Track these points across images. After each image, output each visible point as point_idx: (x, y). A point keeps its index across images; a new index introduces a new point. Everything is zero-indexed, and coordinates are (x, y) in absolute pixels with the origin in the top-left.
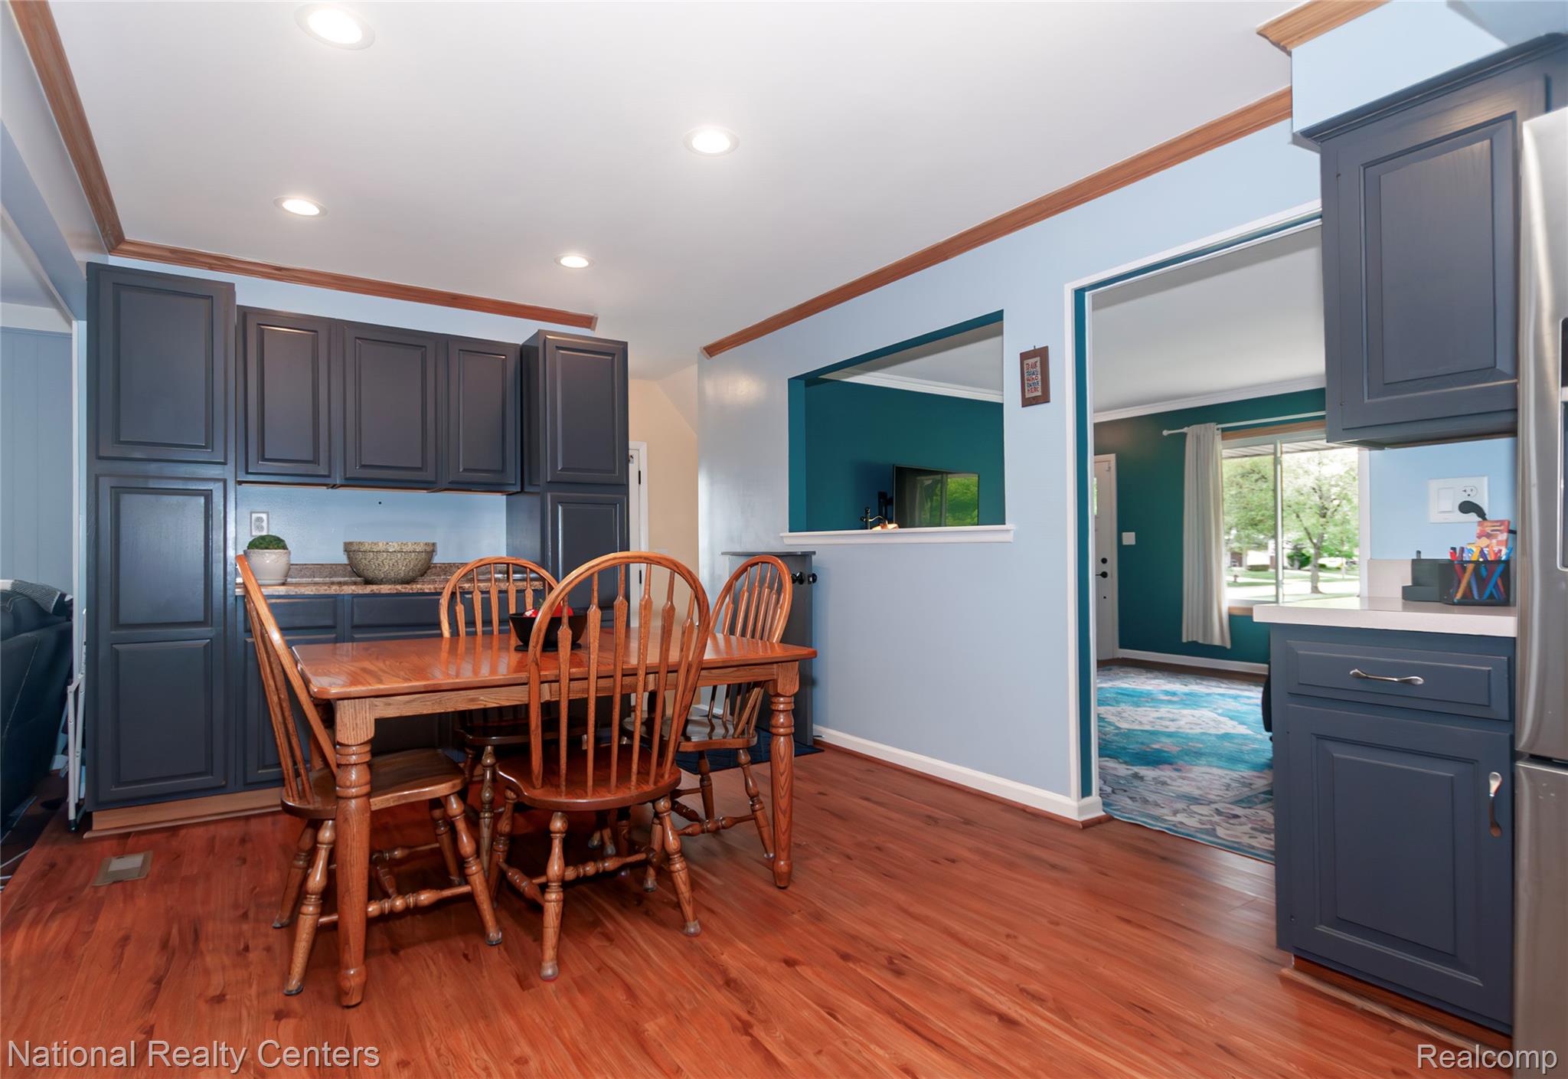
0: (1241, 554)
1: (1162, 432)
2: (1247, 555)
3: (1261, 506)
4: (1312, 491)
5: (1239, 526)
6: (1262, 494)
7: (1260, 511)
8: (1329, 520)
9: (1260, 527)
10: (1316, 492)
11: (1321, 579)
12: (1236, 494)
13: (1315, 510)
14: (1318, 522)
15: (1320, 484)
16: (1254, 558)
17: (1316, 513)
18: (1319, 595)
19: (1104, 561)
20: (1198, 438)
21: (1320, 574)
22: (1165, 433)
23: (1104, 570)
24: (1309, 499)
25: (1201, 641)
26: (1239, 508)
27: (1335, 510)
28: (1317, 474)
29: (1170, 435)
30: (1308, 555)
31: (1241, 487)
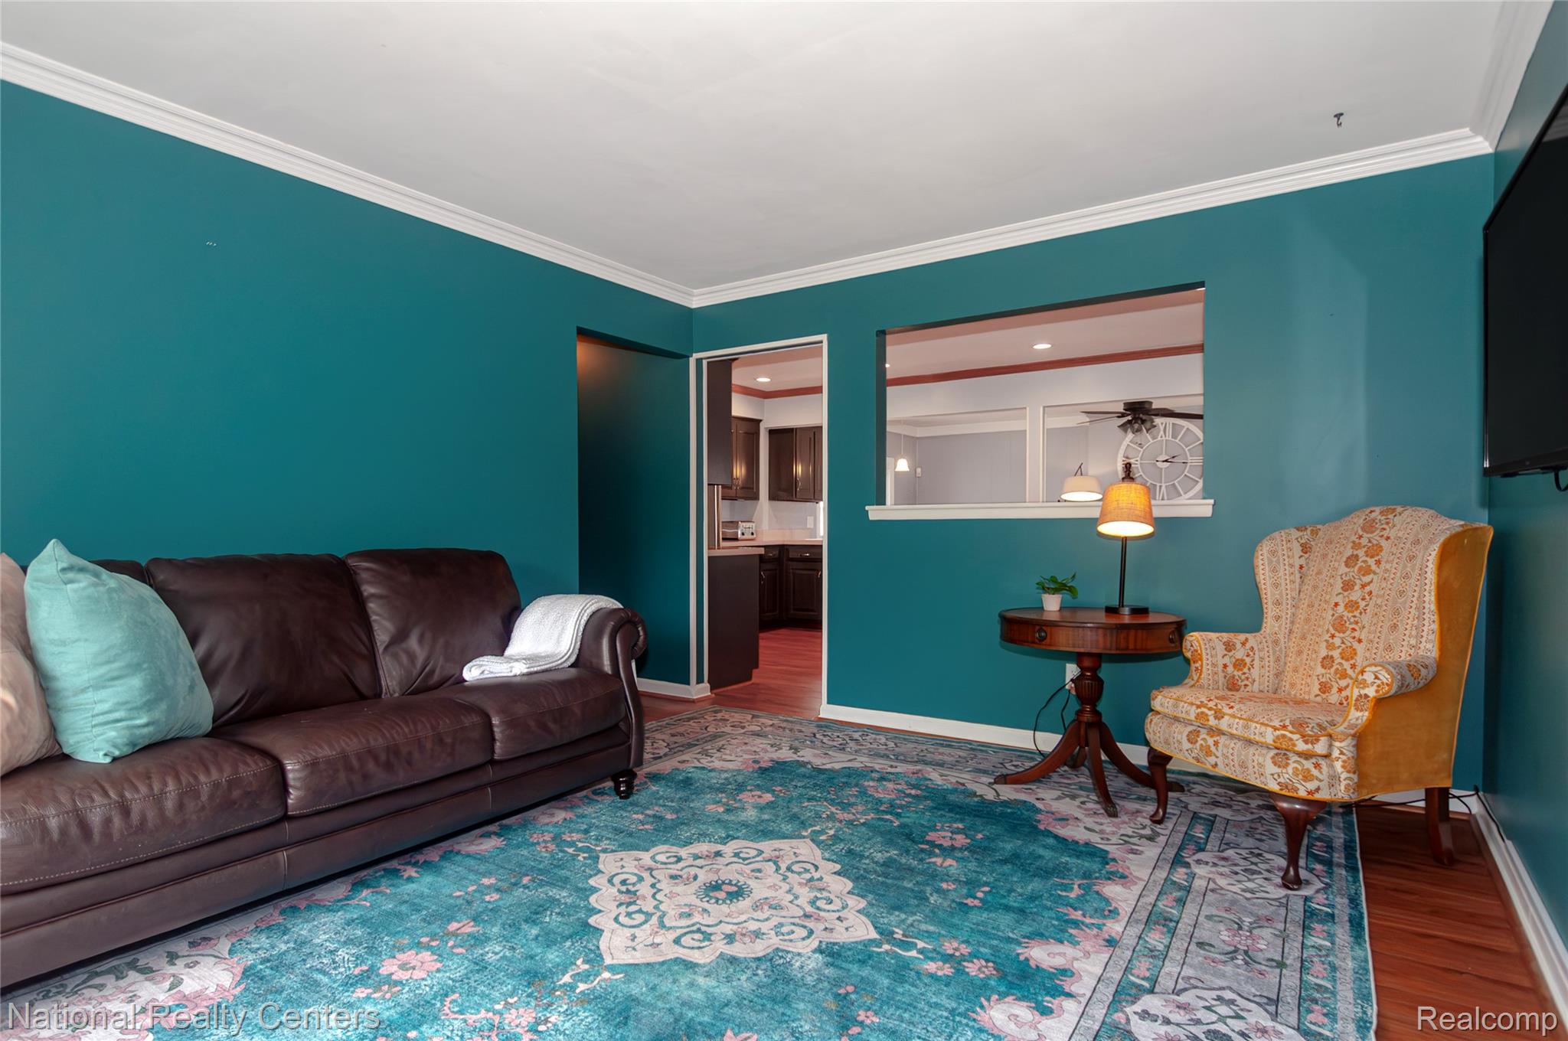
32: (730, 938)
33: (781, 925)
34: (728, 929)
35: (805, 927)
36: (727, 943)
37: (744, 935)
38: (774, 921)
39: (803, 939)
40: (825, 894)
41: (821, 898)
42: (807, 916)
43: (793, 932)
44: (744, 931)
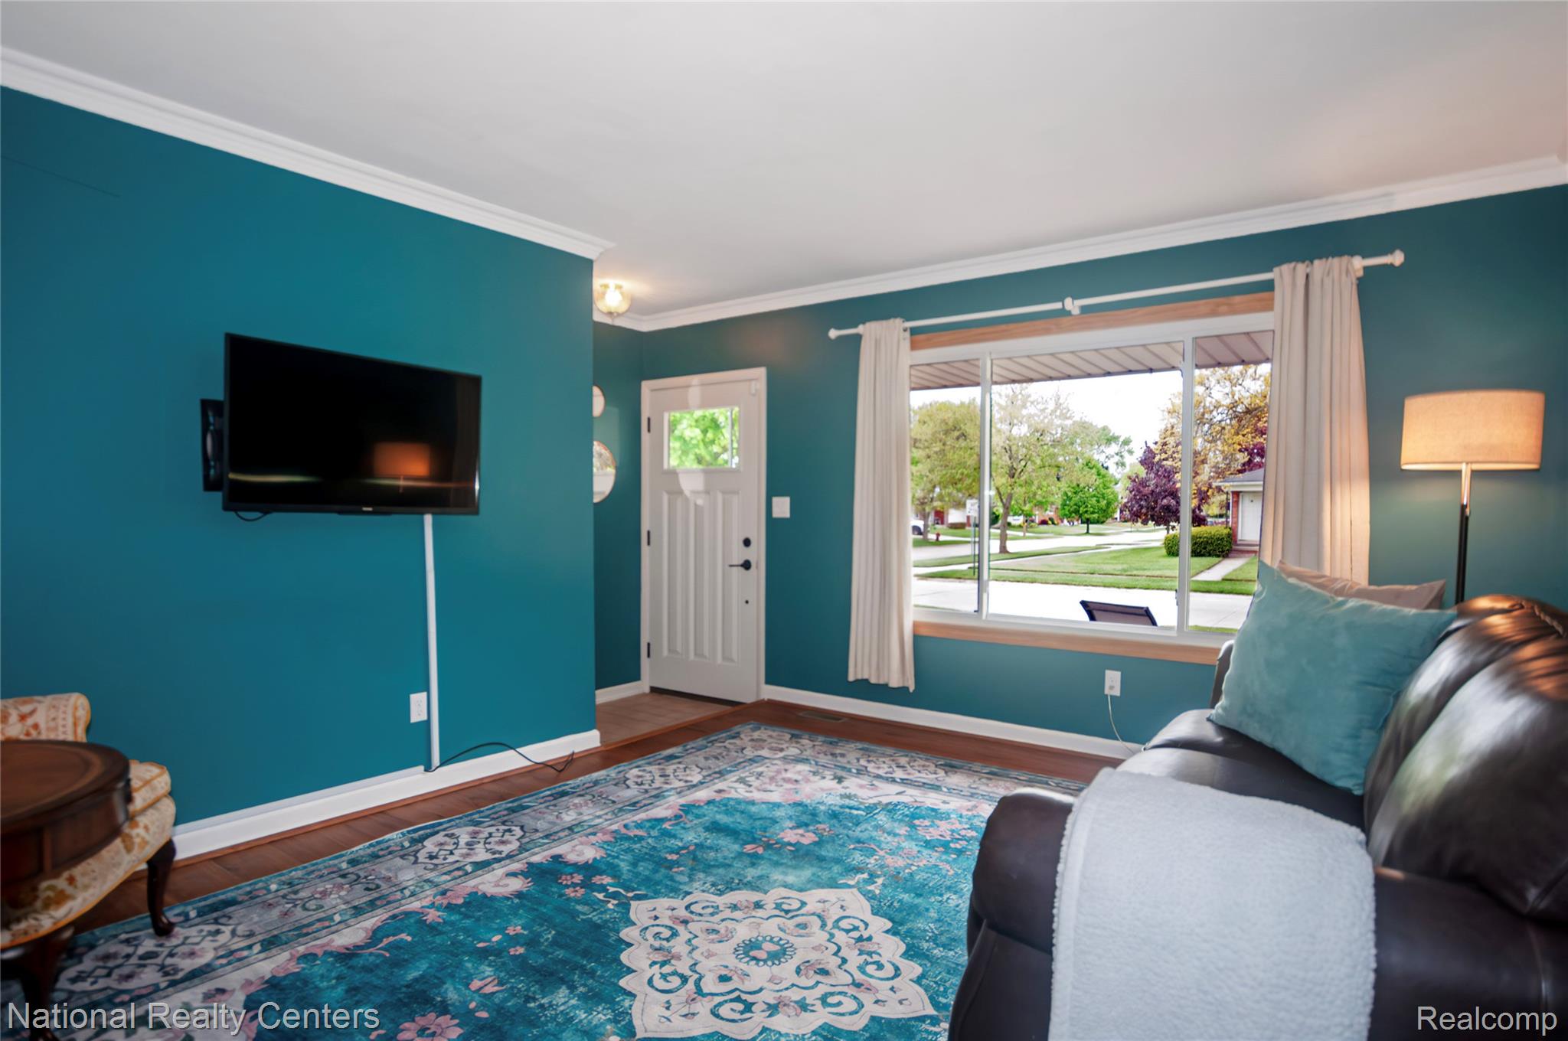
0: (943, 513)
1: (828, 330)
2: (948, 514)
3: (962, 464)
4: (1004, 450)
5: (942, 484)
6: (961, 453)
7: (959, 469)
8: (1017, 480)
9: (959, 486)
10: (1007, 452)
11: (1008, 536)
12: (940, 451)
13: (1006, 470)
14: (1007, 482)
15: (1011, 443)
16: (954, 516)
17: (1007, 473)
18: (1007, 556)
19: (747, 542)
20: (877, 343)
21: (1008, 532)
22: (833, 334)
23: (746, 558)
24: (1001, 458)
25: (873, 681)
26: (941, 466)
27: (1022, 470)
28: (1008, 434)
29: (840, 338)
30: (997, 513)
31: (944, 444)
32: (758, 905)
33: (712, 914)
34: (760, 913)
35: (692, 912)
36: (761, 901)
37: (746, 907)
38: (717, 918)
39: (696, 902)
40: (657, 944)
41: (664, 939)
42: (685, 922)
43: (703, 908)
44: (747, 910)
